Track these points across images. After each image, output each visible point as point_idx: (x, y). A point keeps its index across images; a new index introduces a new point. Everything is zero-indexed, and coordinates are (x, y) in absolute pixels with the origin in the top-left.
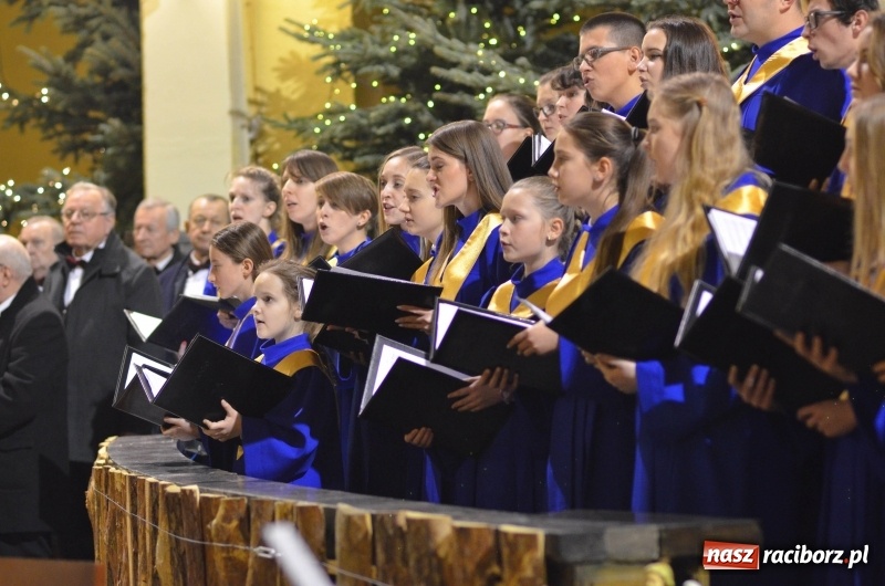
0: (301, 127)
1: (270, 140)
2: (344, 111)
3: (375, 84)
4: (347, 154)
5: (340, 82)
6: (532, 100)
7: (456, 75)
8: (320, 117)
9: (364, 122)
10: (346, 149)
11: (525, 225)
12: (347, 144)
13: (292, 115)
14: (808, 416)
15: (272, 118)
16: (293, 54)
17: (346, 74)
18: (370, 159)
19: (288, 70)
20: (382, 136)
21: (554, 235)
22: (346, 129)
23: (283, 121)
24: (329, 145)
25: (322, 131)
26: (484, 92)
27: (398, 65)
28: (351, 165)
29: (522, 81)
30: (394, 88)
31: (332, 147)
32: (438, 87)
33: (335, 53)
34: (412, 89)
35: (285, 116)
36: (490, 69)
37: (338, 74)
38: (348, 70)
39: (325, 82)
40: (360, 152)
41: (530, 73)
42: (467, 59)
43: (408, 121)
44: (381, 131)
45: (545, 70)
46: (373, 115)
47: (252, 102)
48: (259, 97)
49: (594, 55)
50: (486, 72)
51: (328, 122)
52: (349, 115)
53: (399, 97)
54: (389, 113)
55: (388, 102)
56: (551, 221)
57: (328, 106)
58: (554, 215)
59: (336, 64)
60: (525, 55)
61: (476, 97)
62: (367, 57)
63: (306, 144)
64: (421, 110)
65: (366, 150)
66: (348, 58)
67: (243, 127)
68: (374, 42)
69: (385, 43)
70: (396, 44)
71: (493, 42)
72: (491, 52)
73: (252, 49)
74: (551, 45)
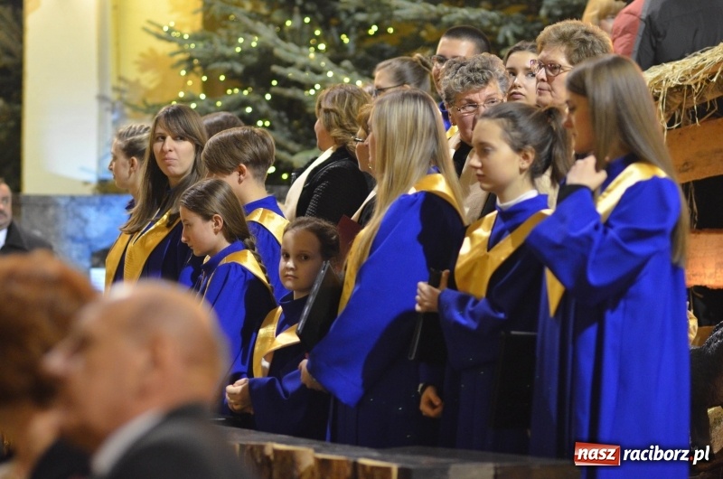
2: (194, 99)
3: (222, 78)
5: (193, 75)
7: (291, 73)
13: (149, 102)
15: (133, 102)
16: (152, 50)
17: (198, 69)
19: (148, 62)
26: (313, 87)
27: (242, 63)
30: (237, 82)
32: (274, 83)
33: (190, 50)
34: (253, 83)
35: (144, 102)
37: (190, 69)
38: (200, 65)
39: (180, 74)
41: (355, 74)
42: (301, 60)
43: (249, 110)
47: (116, 89)
48: (122, 85)
50: (318, 71)
52: (199, 103)
54: (233, 103)
55: (233, 93)
57: (181, 95)
59: (190, 60)
60: (349, 59)
61: (306, 92)
62: (216, 55)
64: (259, 102)
66: (200, 55)
68: (222, 44)
69: (231, 44)
70: (241, 45)
71: (322, 47)
72: (321, 56)
73: (118, 44)
74: (371, 51)
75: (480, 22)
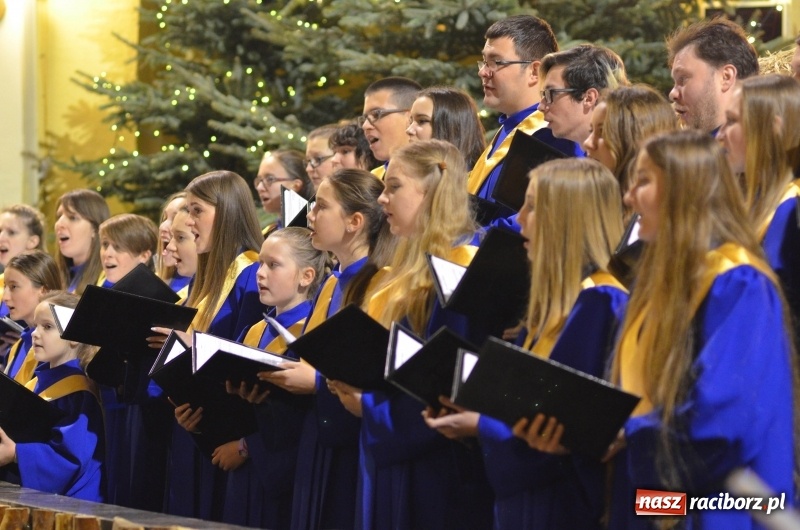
0: (87, 170)
1: (58, 180)
2: (127, 156)
3: (157, 133)
4: (128, 196)
5: (125, 131)
6: (301, 154)
7: (231, 128)
8: (105, 161)
9: (145, 167)
10: (127, 192)
11: (281, 272)
12: (129, 186)
13: (79, 158)
15: (62, 160)
16: (83, 103)
17: (131, 124)
18: (149, 202)
19: (77, 117)
20: (161, 182)
21: (306, 282)
22: (128, 173)
23: (70, 164)
24: (111, 188)
25: (106, 174)
26: (255, 144)
27: (178, 117)
28: (131, 206)
29: (291, 136)
30: (173, 138)
31: (115, 189)
32: (214, 139)
33: (121, 104)
34: (190, 140)
35: (73, 160)
36: (262, 125)
37: (123, 123)
38: (133, 119)
39: (111, 129)
40: (140, 195)
41: (299, 130)
42: (241, 115)
43: (185, 168)
44: (160, 176)
45: (312, 127)
46: (154, 161)
47: (43, 145)
48: (49, 141)
49: (376, 116)
50: (259, 127)
51: (112, 166)
52: (131, 161)
53: (178, 146)
54: (168, 160)
55: (168, 150)
56: (305, 269)
57: (113, 151)
58: (307, 264)
59: (122, 114)
60: (294, 113)
61: (248, 149)
62: (150, 108)
63: (91, 185)
64: (197, 159)
65: (146, 193)
66: (133, 109)
67: (33, 167)
68: (157, 96)
69: (167, 96)
70: (177, 98)
71: (265, 100)
72: (263, 109)
73: (45, 96)
74: (318, 105)
75: (434, 74)
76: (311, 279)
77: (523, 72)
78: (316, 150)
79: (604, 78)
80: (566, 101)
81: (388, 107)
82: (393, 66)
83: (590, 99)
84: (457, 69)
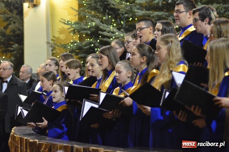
0: (65, 47)
1: (57, 50)
2: (76, 42)
3: (84, 36)
4: (77, 54)
5: (75, 35)
7: (105, 33)
8: (70, 44)
9: (81, 45)
10: (76, 52)
11: (122, 74)
12: (77, 51)
13: (62, 43)
14: (195, 123)
15: (57, 44)
16: (63, 27)
17: (77, 33)
18: (83, 55)
19: (62, 32)
20: (86, 49)
21: (130, 75)
22: (76, 47)
23: (60, 45)
24: (72, 51)
25: (70, 48)
26: (112, 38)
27: (90, 31)
28: (78, 57)
29: (122, 35)
30: (89, 37)
32: (100, 36)
33: (74, 27)
34: (94, 37)
35: (61, 44)
36: (114, 32)
37: (74, 33)
38: (77, 32)
39: (71, 35)
40: (80, 53)
41: (124, 33)
42: (108, 29)
43: (92, 45)
44: (85, 48)
46: (83, 44)
47: (52, 40)
48: (54, 39)
49: (140, 29)
50: (113, 33)
51: (72, 45)
52: (77, 43)
53: (90, 39)
54: (88, 43)
55: (87, 40)
56: (129, 72)
57: (72, 41)
59: (74, 30)
60: (123, 28)
61: (110, 39)
62: (82, 28)
63: (66, 51)
64: (96, 42)
65: (82, 53)
66: (77, 29)
67: (50, 46)
68: (84, 25)
69: (87, 25)
70: (90, 25)
71: (115, 25)
72: (114, 28)
73: (52, 26)
74: (130, 26)
75: (162, 16)
76: (131, 74)
77: (186, 14)
78: (127, 39)
79: (210, 15)
80: (200, 22)
81: (144, 26)
82: (151, 14)
83: (206, 21)
84: (169, 14)
